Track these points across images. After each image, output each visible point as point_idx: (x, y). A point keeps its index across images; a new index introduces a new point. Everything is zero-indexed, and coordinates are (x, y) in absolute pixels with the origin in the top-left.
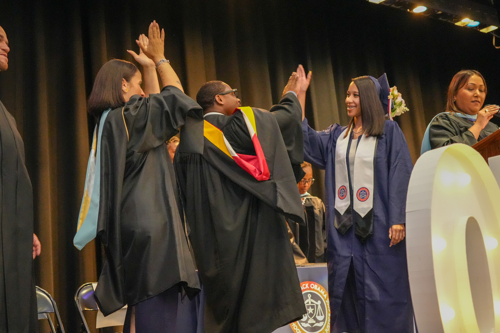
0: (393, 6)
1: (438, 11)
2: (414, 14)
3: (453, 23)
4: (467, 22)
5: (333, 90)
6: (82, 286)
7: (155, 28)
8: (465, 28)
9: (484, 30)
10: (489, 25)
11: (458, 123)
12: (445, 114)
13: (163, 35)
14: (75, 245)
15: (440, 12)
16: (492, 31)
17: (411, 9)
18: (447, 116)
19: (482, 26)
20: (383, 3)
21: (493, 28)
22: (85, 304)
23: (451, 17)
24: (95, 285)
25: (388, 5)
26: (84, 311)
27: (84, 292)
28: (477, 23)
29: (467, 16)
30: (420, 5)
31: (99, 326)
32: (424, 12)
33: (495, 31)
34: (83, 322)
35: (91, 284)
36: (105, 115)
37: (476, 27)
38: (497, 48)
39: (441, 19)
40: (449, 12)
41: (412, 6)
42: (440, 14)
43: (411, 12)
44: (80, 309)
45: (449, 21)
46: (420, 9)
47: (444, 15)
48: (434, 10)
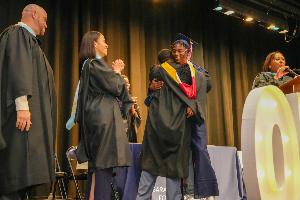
0: (236, 17)
1: (259, 21)
2: (246, 21)
3: (266, 27)
4: (273, 27)
5: (202, 58)
6: (70, 148)
8: (272, 31)
9: (281, 32)
10: (284, 30)
14: (66, 127)
15: (259, 22)
16: (285, 33)
17: (245, 19)
19: (280, 30)
20: (231, 15)
22: (72, 157)
23: (265, 24)
24: (76, 147)
25: (234, 16)
26: (71, 160)
27: (71, 150)
28: (277, 28)
29: (272, 24)
30: (250, 17)
31: (77, 168)
32: (252, 21)
33: (286, 33)
34: (70, 166)
35: (75, 147)
37: (277, 30)
38: (287, 41)
39: (259, 25)
40: (264, 22)
41: (245, 18)
43: (245, 20)
44: (69, 159)
45: (264, 26)
46: (249, 19)
47: (261, 23)
48: (256, 20)
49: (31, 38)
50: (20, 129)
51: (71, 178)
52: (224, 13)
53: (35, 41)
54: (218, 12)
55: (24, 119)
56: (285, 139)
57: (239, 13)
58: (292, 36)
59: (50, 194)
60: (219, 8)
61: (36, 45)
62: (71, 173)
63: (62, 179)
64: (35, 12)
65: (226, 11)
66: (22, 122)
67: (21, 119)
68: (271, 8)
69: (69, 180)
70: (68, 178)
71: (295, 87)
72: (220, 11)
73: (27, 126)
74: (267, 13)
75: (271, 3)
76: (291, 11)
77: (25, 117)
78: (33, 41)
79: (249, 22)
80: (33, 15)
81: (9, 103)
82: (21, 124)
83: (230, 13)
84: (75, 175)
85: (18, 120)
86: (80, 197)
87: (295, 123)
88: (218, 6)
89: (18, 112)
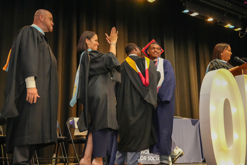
0: (200, 18)
1: (218, 21)
2: (208, 21)
3: (224, 26)
4: (229, 26)
5: (173, 50)
6: (70, 118)
7: (114, 30)
8: (228, 29)
9: (236, 30)
10: (238, 28)
11: (221, 64)
12: (215, 60)
13: (117, 33)
14: (70, 105)
17: (207, 19)
18: (216, 61)
19: (235, 28)
20: (196, 16)
21: (239, 29)
23: (223, 23)
25: (198, 17)
28: (233, 27)
29: (229, 23)
30: (211, 18)
31: (75, 135)
32: (213, 21)
33: (240, 30)
36: (83, 53)
37: (233, 28)
38: (241, 37)
39: (218, 24)
40: (222, 21)
41: (207, 18)
42: (219, 22)
43: (207, 20)
45: (222, 25)
46: (210, 20)
47: (220, 22)
48: (216, 20)
49: (39, 35)
50: (29, 102)
51: (70, 142)
52: (190, 15)
53: (42, 37)
54: (186, 14)
55: (32, 94)
56: (234, 110)
57: (202, 14)
58: (245, 32)
59: (54, 154)
60: (186, 11)
61: (43, 40)
62: (70, 138)
63: (63, 142)
64: (42, 16)
65: (192, 13)
66: (31, 96)
67: (30, 94)
68: (228, 11)
69: (69, 143)
70: (68, 142)
71: (244, 71)
72: (187, 13)
73: (35, 99)
74: (224, 15)
75: (228, 6)
76: (244, 13)
77: (33, 93)
78: (41, 37)
79: (210, 22)
80: (41, 18)
81: (22, 83)
82: (30, 98)
83: (195, 14)
84: (73, 140)
85: (28, 95)
86: (77, 157)
87: (242, 98)
88: (185, 9)
89: (27, 89)
